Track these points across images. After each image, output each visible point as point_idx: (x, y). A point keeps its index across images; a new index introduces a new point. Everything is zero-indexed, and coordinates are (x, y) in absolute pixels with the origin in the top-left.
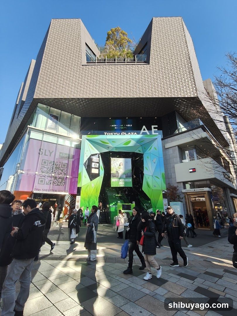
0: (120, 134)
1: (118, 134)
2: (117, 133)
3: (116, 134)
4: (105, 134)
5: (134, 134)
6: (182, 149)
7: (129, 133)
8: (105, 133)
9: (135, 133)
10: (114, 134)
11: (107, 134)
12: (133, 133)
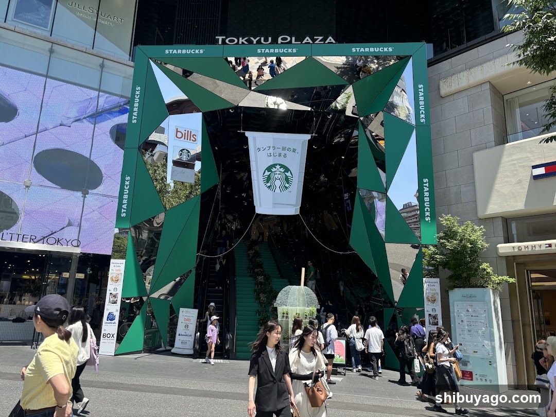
0: (275, 41)
1: (266, 40)
2: (262, 39)
3: (259, 42)
4: (220, 42)
5: (324, 40)
6: (506, 97)
7: (308, 39)
8: (220, 38)
9: (330, 39)
10: (251, 42)
11: (227, 41)
12: (321, 38)
